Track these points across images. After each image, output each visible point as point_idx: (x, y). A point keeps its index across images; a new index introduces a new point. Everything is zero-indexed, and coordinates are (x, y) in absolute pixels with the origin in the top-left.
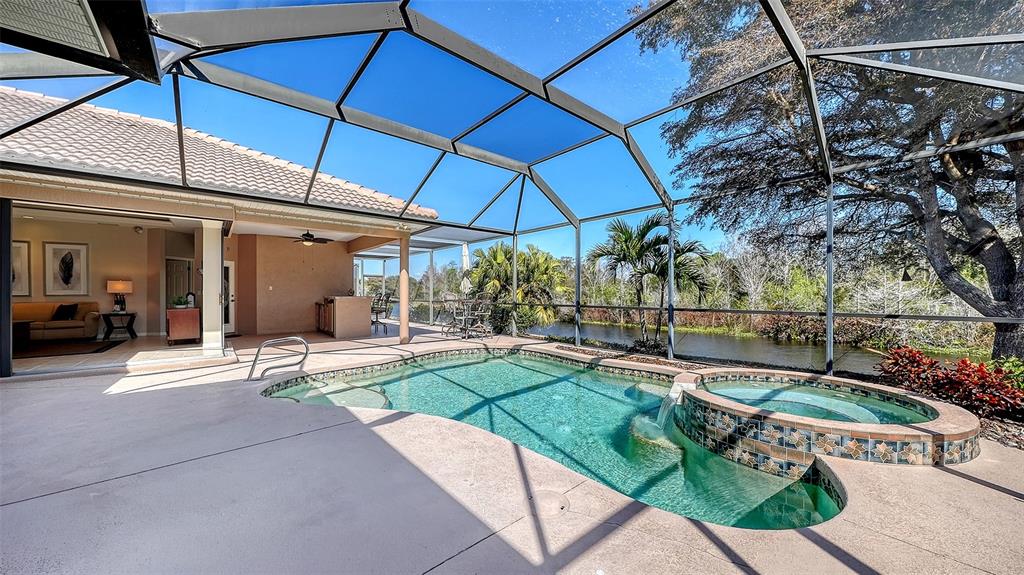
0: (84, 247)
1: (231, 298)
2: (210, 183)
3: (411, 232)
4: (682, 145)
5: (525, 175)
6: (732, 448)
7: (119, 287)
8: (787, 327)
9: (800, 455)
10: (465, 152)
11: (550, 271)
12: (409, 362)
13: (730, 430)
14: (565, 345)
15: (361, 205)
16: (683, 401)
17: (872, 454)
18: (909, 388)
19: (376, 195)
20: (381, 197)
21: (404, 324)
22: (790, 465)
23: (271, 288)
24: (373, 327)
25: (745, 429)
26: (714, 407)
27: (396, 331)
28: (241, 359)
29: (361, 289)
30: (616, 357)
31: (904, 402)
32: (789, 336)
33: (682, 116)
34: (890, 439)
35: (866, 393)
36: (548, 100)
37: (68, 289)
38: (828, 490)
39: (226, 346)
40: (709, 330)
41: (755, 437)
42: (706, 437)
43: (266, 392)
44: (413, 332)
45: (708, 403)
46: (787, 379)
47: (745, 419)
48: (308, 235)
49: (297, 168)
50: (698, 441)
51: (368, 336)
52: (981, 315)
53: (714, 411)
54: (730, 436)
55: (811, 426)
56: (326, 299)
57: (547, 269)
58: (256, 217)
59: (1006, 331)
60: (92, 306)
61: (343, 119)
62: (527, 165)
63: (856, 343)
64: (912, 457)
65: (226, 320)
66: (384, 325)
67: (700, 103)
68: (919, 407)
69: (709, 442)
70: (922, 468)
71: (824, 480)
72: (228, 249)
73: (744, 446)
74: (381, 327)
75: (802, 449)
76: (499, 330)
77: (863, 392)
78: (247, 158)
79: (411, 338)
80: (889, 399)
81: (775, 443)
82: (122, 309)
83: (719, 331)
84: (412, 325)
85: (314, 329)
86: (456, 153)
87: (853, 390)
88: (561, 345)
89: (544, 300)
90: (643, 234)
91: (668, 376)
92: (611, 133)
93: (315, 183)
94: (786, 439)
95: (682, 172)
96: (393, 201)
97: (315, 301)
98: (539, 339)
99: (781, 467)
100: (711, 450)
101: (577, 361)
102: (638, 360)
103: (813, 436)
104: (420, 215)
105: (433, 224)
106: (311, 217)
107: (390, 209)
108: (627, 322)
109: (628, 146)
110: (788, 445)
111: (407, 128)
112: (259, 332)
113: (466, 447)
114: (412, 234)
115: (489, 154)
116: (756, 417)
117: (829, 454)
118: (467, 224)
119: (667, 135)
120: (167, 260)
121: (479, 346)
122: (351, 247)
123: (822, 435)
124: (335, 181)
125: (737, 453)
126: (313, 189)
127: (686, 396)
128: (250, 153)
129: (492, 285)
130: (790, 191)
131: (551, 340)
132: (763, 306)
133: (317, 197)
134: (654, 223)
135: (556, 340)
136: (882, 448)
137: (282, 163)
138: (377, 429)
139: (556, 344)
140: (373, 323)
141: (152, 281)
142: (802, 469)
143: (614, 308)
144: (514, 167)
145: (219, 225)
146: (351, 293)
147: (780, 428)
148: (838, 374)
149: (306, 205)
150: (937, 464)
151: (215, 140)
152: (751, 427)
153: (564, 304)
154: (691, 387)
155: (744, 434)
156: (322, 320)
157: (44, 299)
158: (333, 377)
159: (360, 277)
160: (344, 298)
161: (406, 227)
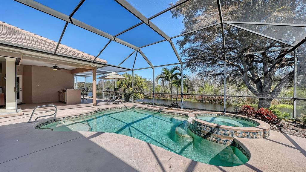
1: (20, 89)
2: (9, 42)
3: (97, 67)
4: (183, 47)
5: (137, 51)
6: (209, 137)
8: (205, 99)
9: (230, 138)
10: (118, 41)
11: (142, 82)
12: (98, 112)
13: (209, 131)
14: (149, 105)
15: (78, 56)
16: (193, 122)
17: (249, 136)
18: (248, 116)
19: (83, 54)
20: (86, 55)
21: (95, 99)
22: (227, 141)
23: (39, 86)
24: (82, 100)
25: (214, 131)
26: (204, 124)
27: (91, 101)
28: (25, 113)
29: (76, 87)
30: (166, 109)
31: (248, 120)
32: (205, 101)
33: (182, 38)
34: (253, 132)
35: (237, 117)
36: (149, 26)
38: (238, 148)
39: (18, 108)
40: (185, 100)
41: (217, 133)
42: (201, 133)
43: (37, 127)
44: (98, 102)
45: (202, 123)
46: (216, 114)
47: (213, 128)
48: (55, 66)
49: (51, 41)
50: (198, 135)
51: (80, 103)
52: (255, 96)
53: (204, 126)
54: (209, 133)
55: (233, 129)
56: (63, 90)
57: (141, 81)
58: (32, 58)
59: (261, 100)
61: (72, 23)
62: (138, 48)
63: (221, 103)
64: (258, 136)
65: (18, 97)
66: (86, 99)
67: (186, 36)
68: (252, 121)
69: (202, 135)
70: (261, 139)
71: (237, 145)
72: (19, 70)
73: (214, 136)
74: (85, 100)
75: (230, 136)
76: (128, 101)
77: (236, 117)
78: (28, 35)
79: (97, 104)
80: (243, 119)
81: (222, 134)
83: (188, 100)
84: (97, 99)
85: (58, 101)
86: (115, 41)
87: (234, 117)
88: (148, 105)
89: (140, 91)
90: (172, 72)
91: (182, 114)
92: (167, 40)
93: (58, 47)
94: (226, 133)
95: (182, 55)
96: (90, 56)
97: (58, 91)
98: (140, 103)
99: (224, 142)
100: (203, 137)
101: (154, 110)
102: (173, 110)
103: (233, 132)
104: (100, 62)
105: (105, 65)
106: (57, 59)
107: (89, 59)
108: (163, 98)
109: (171, 44)
110: (226, 135)
111: (97, 29)
112: (33, 102)
113: (127, 145)
114: (97, 68)
115: (126, 43)
116: (216, 127)
117: (238, 137)
118: (117, 66)
119: (178, 43)
122: (73, 72)
123: (236, 132)
124: (66, 47)
125: (211, 138)
126: (58, 49)
127: (194, 121)
128: (29, 33)
129: (124, 86)
130: (208, 62)
131: (145, 104)
132: (199, 93)
133: (59, 52)
134: (175, 69)
135: (146, 104)
136: (251, 134)
137: (44, 39)
138: (91, 139)
139: (147, 105)
140: (82, 98)
142: (230, 142)
143: (159, 94)
144: (134, 48)
145: (14, 60)
146: (73, 88)
147: (224, 130)
148: (227, 112)
149: (55, 54)
150: (264, 138)
151: (13, 27)
152: (215, 130)
153: (145, 92)
154: (194, 118)
155: (213, 132)
156: (61, 98)
158: (67, 119)
159: (76, 83)
160: (70, 90)
161: (95, 66)
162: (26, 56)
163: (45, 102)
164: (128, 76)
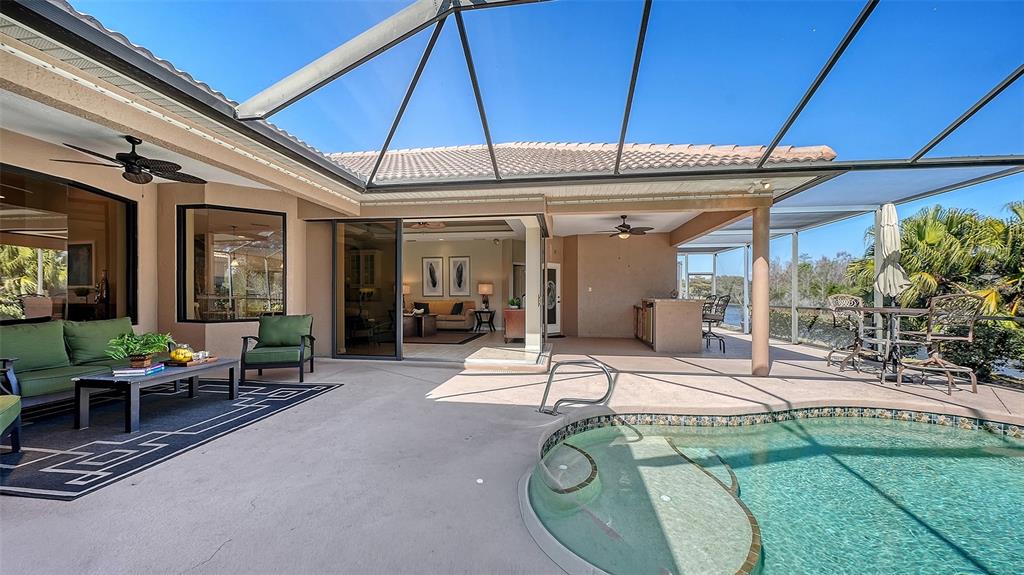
0: (467, 259)
1: (558, 300)
3: (776, 195)
7: (485, 289)
12: (780, 417)
21: (760, 338)
23: (590, 289)
24: (704, 341)
27: (744, 351)
29: (684, 292)
37: (460, 291)
39: (544, 350)
44: (774, 355)
48: (624, 225)
51: (696, 352)
56: (644, 302)
60: (471, 304)
66: (720, 338)
74: (715, 342)
79: (771, 366)
82: (487, 308)
85: (632, 335)
97: (634, 303)
112: (580, 334)
114: (775, 201)
118: (909, 158)
120: (515, 266)
121: (952, 409)
122: (674, 237)
140: (704, 334)
141: (505, 284)
145: (536, 222)
146: (674, 295)
149: (616, 177)
156: (640, 325)
157: (449, 298)
158: (651, 423)
159: (684, 277)
160: (666, 300)
161: (767, 186)
162: (554, 205)
163: (604, 335)
164: (949, 224)
